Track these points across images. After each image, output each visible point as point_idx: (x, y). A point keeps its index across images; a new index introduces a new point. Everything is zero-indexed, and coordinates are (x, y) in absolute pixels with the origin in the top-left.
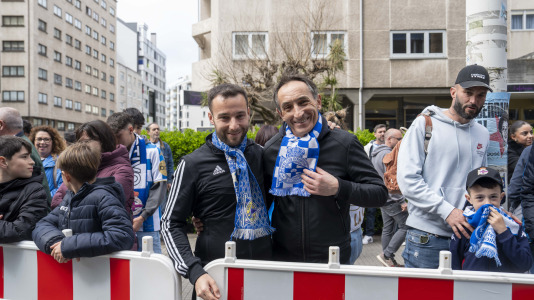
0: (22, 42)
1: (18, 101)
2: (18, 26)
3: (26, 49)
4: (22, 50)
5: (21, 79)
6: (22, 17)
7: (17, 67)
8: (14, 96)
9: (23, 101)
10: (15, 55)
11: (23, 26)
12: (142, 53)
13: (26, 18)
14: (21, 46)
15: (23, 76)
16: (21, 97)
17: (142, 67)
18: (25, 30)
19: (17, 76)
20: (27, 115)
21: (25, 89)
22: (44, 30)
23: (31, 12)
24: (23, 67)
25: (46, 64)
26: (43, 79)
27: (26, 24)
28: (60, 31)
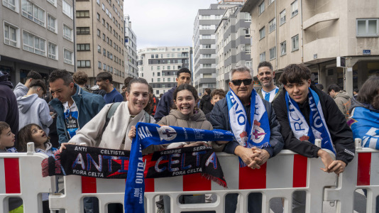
0: (89, 28)
2: (85, 17)
3: (91, 33)
4: (88, 33)
5: (88, 53)
6: (88, 11)
7: (85, 44)
8: (83, 64)
9: (89, 67)
10: (84, 37)
11: (89, 17)
12: (127, 35)
13: (91, 12)
14: (88, 30)
15: (89, 50)
16: (88, 64)
17: (127, 44)
18: (90, 20)
19: (85, 50)
20: (92, 76)
21: (91, 59)
22: (99, 20)
23: (94, 8)
24: (89, 44)
25: (101, 42)
26: (99, 52)
27: (91, 16)
28: (104, 20)
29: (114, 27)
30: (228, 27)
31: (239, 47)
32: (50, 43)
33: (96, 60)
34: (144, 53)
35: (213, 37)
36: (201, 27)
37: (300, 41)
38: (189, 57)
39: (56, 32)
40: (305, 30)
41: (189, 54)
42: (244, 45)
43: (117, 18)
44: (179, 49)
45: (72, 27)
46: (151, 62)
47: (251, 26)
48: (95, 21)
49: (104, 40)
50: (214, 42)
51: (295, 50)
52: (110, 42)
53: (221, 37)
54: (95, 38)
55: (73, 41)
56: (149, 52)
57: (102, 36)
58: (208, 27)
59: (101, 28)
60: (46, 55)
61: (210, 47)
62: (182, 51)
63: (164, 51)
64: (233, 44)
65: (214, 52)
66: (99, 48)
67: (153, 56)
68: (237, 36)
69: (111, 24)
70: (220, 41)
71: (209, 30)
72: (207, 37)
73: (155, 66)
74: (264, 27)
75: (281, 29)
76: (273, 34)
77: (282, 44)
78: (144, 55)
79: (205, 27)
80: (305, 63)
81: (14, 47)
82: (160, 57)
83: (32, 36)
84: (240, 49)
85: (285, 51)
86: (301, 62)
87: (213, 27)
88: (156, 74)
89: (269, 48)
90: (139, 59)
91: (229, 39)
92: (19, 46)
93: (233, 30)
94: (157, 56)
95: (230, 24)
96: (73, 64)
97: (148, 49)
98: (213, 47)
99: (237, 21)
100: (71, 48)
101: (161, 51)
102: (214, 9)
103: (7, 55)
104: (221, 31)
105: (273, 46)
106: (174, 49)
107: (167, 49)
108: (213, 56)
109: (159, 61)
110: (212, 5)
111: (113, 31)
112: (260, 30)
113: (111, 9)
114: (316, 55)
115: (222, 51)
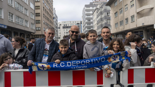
0: (39, 13)
1: (39, 30)
2: (38, 9)
3: (41, 15)
4: (40, 16)
5: (39, 24)
7: (38, 20)
9: (40, 30)
10: (38, 17)
11: (40, 9)
12: (54, 16)
13: (40, 7)
14: (39, 14)
15: (40, 23)
16: (39, 29)
17: (54, 20)
18: (40, 10)
19: (38, 23)
20: (41, 34)
21: (41, 26)
22: (44, 10)
23: (42, 5)
24: (40, 20)
25: (45, 19)
26: (44, 24)
27: (40, 8)
28: (46, 10)
29: (50, 13)
30: (99, 12)
31: (104, 20)
32: (26, 20)
33: (43, 27)
34: (61, 24)
35: (91, 16)
36: (86, 12)
37: (135, 18)
38: (80, 25)
39: (28, 15)
40: (137, 13)
41: (80, 24)
42: (106, 20)
43: (51, 9)
44: (75, 22)
45: (34, 13)
46: (64, 27)
47: (110, 11)
48: (42, 10)
49: (46, 19)
50: (92, 19)
51: (133, 21)
52: (48, 19)
53: (95, 17)
54: (42, 18)
55: (34, 19)
56: (63, 23)
57: (45, 17)
58: (89, 12)
59: (45, 13)
60: (24, 25)
61: (90, 21)
62: (77, 23)
63: (69, 23)
64: (101, 20)
65: (92, 23)
66: (44, 22)
67: (64, 25)
68: (103, 16)
69: (49, 12)
70: (95, 18)
71: (90, 14)
72: (89, 17)
73: (65, 29)
74: (117, 12)
75: (125, 13)
76: (122, 15)
77: (126, 19)
78: (60, 25)
79: (88, 12)
80: (138, 27)
81: (12, 22)
82: (67, 26)
83: (19, 17)
84: (105, 21)
85: (128, 22)
86: (136, 27)
87: (91, 12)
88: (66, 33)
89: (120, 21)
90: (59, 26)
91: (100, 17)
92: (14, 21)
93: (101, 13)
94: (66, 25)
95: (100, 11)
96: (34, 29)
97: (62, 22)
98: (91, 21)
99: (103, 9)
100: (33, 22)
101: (68, 23)
102: (91, 5)
103: (10, 26)
104: (95, 14)
105: (122, 20)
106: (73, 22)
107: (70, 22)
108: (91, 25)
109: (67, 27)
110: (90, 3)
111: (49, 15)
112: (115, 13)
113: (48, 5)
114: (143, 24)
115: (96, 22)
